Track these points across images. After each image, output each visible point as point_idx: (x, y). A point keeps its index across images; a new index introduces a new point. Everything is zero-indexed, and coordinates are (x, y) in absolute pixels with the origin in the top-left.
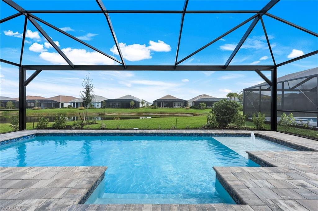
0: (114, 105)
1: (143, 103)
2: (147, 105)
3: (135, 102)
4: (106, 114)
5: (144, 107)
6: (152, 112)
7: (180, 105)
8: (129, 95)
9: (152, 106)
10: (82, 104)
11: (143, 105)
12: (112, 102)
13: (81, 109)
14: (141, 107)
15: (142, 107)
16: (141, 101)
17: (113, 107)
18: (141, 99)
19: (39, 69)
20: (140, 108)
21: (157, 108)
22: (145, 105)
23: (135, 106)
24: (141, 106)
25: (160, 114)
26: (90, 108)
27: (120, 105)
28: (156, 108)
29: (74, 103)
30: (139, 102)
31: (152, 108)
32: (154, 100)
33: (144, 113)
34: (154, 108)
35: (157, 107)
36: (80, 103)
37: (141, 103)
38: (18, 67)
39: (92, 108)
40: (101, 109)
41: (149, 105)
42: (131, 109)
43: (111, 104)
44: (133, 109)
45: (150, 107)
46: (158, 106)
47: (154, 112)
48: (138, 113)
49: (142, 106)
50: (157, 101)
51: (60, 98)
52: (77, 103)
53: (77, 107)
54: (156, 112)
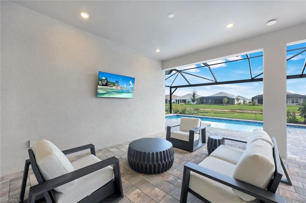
0: (207, 101)
1: (238, 99)
2: (244, 101)
3: (228, 98)
4: (201, 109)
5: (240, 103)
7: (297, 102)
8: (222, 92)
10: (182, 101)
12: (205, 99)
13: (182, 105)
16: (235, 98)
17: (207, 103)
18: (236, 96)
19: (177, 87)
20: (235, 104)
21: (257, 105)
22: (242, 101)
23: (229, 103)
25: (260, 112)
26: (187, 104)
27: (213, 101)
28: (255, 105)
29: (176, 100)
31: (250, 105)
32: (253, 97)
33: (239, 110)
34: (253, 105)
36: (181, 100)
37: (236, 100)
38: (169, 88)
39: (189, 104)
40: (196, 105)
41: (248, 102)
42: (224, 105)
43: (205, 101)
44: (226, 105)
45: (248, 104)
46: (258, 103)
48: (232, 110)
49: (237, 103)
50: (257, 98)
51: (167, 96)
52: (179, 100)
53: (179, 103)
54: (255, 110)
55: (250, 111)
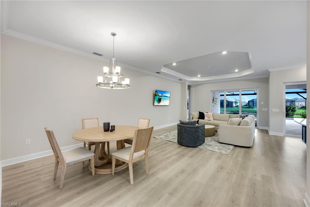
1: (236, 103)
5: (237, 106)
6: (247, 111)
9: (246, 105)
11: (236, 104)
14: (234, 106)
15: (235, 107)
20: (233, 107)
24: (234, 105)
30: (232, 102)
31: (247, 108)
34: (249, 108)
35: (251, 106)
37: (234, 103)
54: (251, 111)
55: (247, 112)
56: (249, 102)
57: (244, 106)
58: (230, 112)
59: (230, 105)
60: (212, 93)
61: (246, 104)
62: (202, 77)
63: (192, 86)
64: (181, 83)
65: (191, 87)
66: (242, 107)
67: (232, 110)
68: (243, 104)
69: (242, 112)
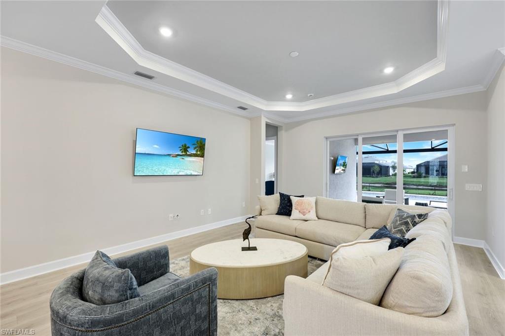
1: (394, 168)
2: (403, 171)
3: (380, 166)
6: (414, 183)
9: (413, 173)
11: (394, 171)
14: (391, 174)
15: (393, 175)
16: (390, 165)
20: (390, 176)
21: (424, 177)
23: (381, 173)
24: (391, 172)
28: (421, 177)
30: (388, 167)
31: (414, 177)
32: (418, 164)
34: (418, 177)
35: (424, 175)
37: (391, 169)
42: (373, 177)
44: (377, 177)
45: (410, 174)
47: (418, 183)
49: (393, 173)
50: (424, 166)
55: (415, 185)
56: (418, 166)
57: (409, 173)
58: (382, 185)
59: (383, 172)
60: (328, 142)
61: (412, 170)
62: (297, 99)
63: (282, 126)
64: (250, 119)
65: (279, 128)
66: (405, 176)
67: (387, 182)
68: (408, 171)
69: (404, 184)
